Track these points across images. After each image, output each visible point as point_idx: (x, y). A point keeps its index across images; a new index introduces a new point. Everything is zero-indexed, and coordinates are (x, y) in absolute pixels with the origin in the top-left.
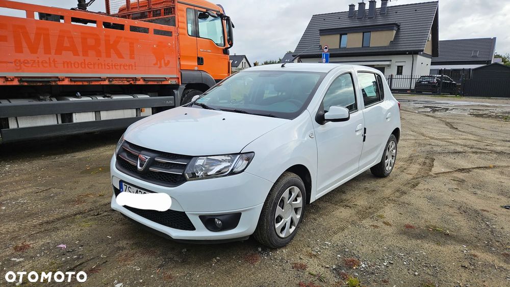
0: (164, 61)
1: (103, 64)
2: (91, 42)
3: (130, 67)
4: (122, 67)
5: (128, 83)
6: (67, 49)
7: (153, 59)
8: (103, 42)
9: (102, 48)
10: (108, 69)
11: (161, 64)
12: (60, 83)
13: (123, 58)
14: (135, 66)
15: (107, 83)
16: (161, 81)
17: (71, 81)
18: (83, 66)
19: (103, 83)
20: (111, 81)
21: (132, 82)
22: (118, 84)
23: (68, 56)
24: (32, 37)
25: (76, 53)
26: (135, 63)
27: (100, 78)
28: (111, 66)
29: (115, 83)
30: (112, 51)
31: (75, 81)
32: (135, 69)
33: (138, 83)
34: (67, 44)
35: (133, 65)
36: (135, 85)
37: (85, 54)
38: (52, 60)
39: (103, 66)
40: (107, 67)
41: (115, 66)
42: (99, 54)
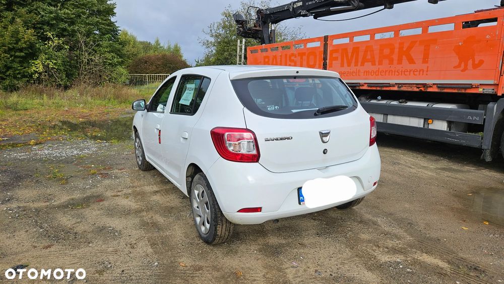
0: (474, 61)
1: (394, 71)
2: (387, 51)
3: (421, 72)
4: (412, 73)
5: (417, 90)
6: (368, 61)
7: (456, 60)
8: (396, 51)
9: (395, 57)
10: (397, 75)
11: (466, 65)
12: (361, 88)
13: (415, 63)
14: (427, 71)
15: (396, 88)
16: (466, 89)
17: (369, 86)
18: (377, 74)
19: (392, 89)
20: (400, 87)
21: (422, 89)
22: (407, 90)
23: (368, 66)
24: (350, 55)
25: (374, 64)
26: (428, 67)
27: (389, 83)
28: (400, 73)
29: (404, 89)
30: (404, 57)
31: (371, 87)
32: (427, 74)
33: (430, 90)
34: (369, 57)
35: (425, 70)
36: (426, 91)
37: (380, 63)
38: (358, 70)
39: (393, 73)
40: (397, 73)
41: (404, 72)
42: (391, 62)
